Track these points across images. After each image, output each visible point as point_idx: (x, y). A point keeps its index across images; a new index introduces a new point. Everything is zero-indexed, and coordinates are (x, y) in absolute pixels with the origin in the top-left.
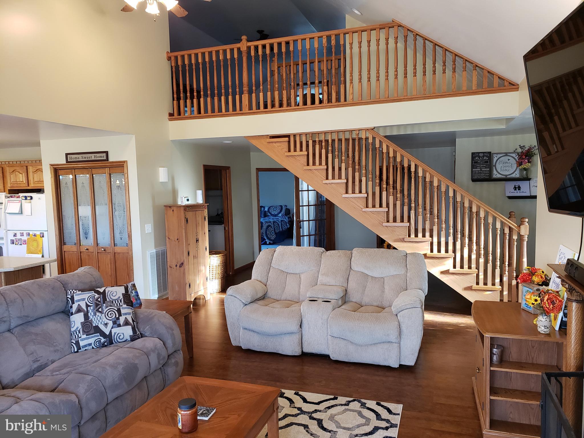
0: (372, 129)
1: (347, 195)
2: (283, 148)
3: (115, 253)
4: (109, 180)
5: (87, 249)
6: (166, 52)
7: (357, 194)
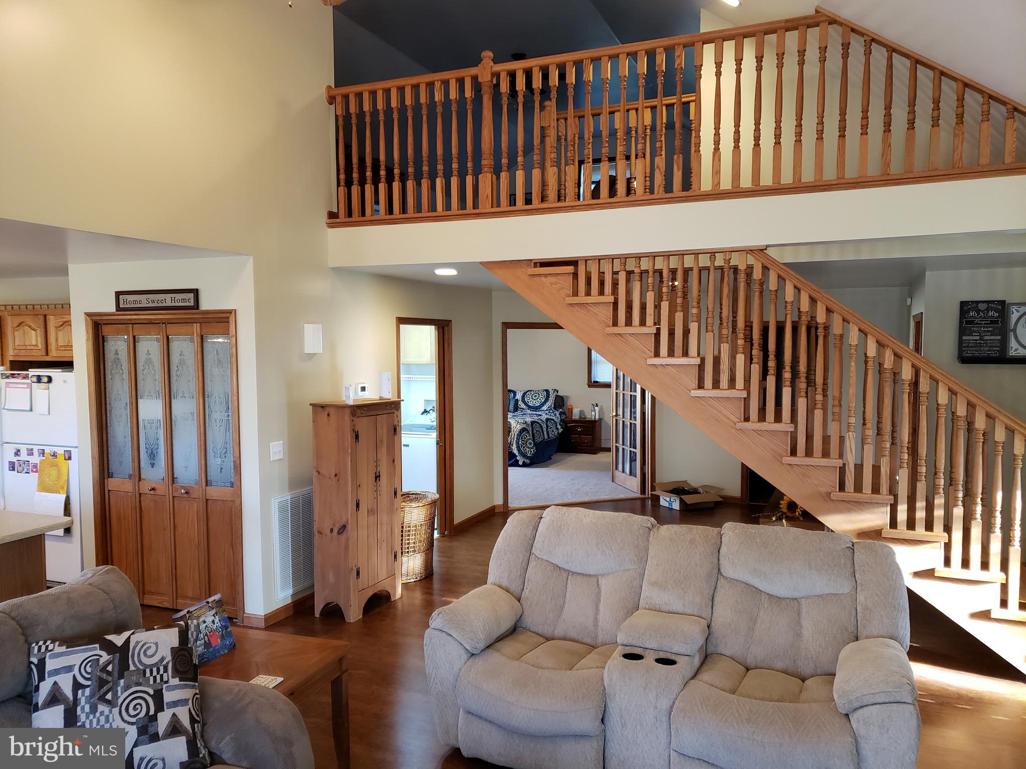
0: (762, 250)
1: (700, 393)
2: (562, 288)
3: (207, 500)
4: (199, 349)
5: (153, 489)
6: (326, 86)
7: (722, 391)
